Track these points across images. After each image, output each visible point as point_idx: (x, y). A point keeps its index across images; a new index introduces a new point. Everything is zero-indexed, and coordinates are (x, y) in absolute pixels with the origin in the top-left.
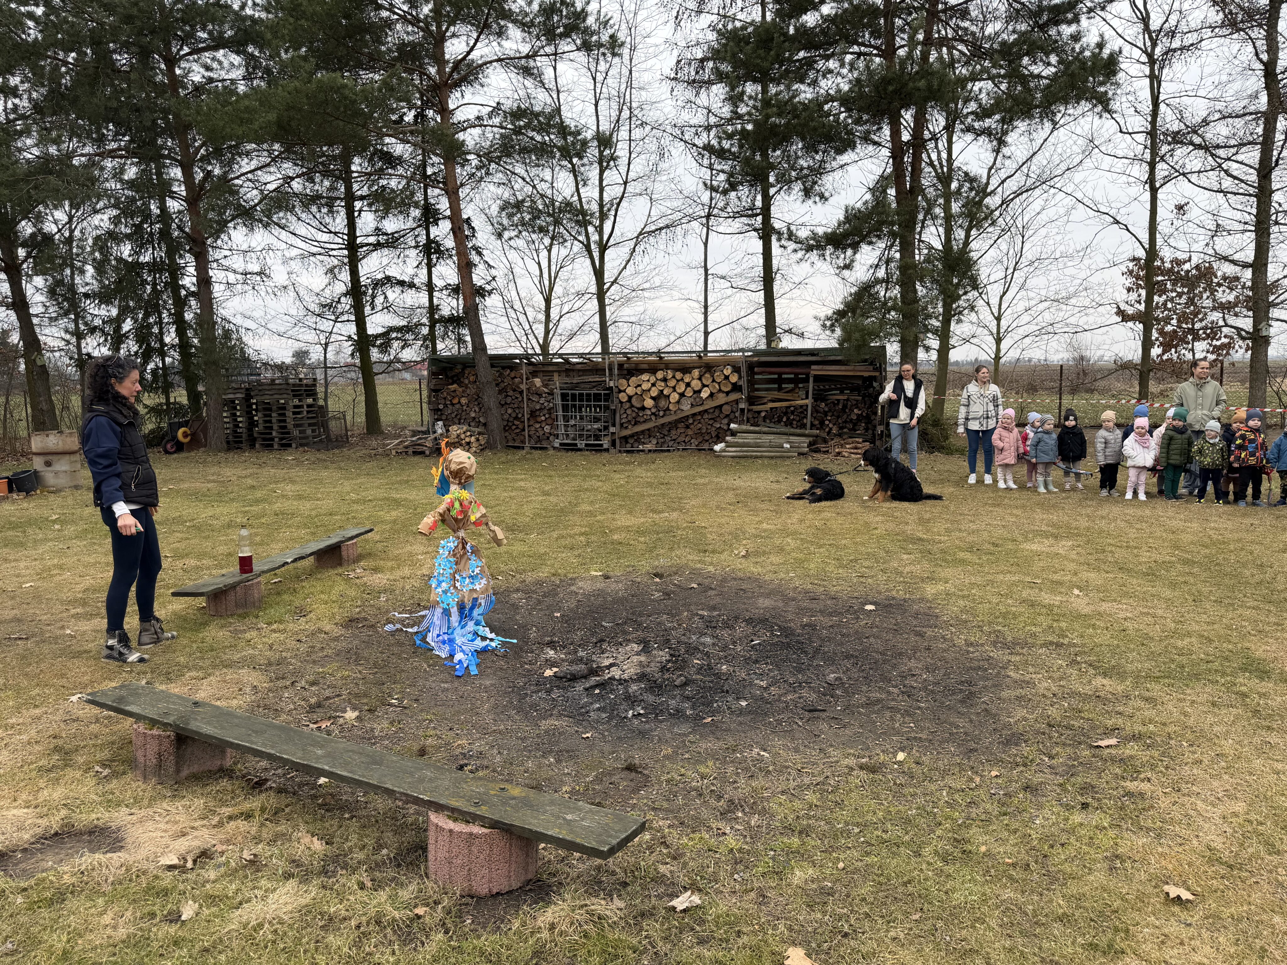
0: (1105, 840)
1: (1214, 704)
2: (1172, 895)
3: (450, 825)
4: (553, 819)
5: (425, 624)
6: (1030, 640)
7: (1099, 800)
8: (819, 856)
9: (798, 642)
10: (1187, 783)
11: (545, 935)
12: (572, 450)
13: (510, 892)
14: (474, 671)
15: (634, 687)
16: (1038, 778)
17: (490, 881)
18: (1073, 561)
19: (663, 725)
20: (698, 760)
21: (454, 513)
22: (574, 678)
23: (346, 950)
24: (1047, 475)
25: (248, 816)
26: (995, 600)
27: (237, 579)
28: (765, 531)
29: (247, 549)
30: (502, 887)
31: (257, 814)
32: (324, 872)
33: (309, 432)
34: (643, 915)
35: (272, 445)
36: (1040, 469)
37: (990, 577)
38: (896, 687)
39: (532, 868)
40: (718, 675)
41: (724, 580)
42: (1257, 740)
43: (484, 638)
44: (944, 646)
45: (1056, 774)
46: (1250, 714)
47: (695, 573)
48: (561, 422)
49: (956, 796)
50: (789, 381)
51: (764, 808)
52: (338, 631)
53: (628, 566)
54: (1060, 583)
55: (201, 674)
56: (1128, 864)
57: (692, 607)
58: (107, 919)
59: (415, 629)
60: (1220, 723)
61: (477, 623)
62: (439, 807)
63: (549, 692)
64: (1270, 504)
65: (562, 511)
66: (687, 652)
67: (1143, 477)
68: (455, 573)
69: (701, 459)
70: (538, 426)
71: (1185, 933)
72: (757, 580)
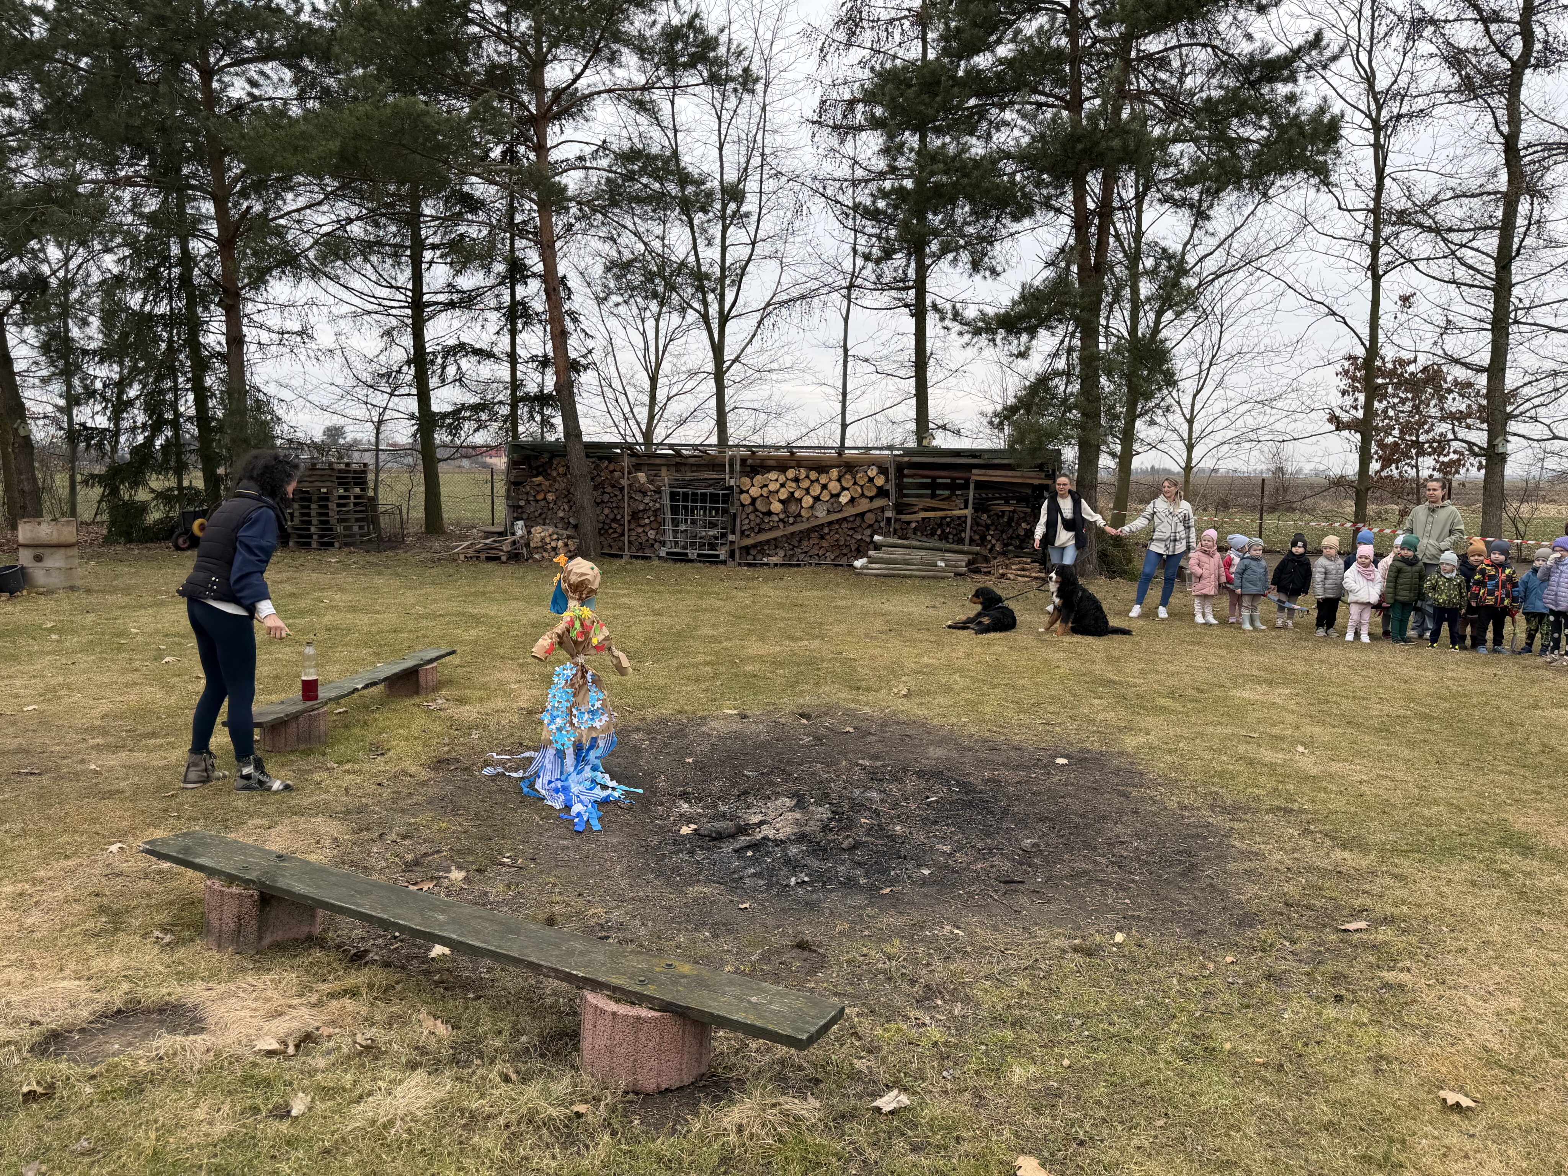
0: (1367, 1037)
1: (1474, 884)
2: (1450, 1102)
3: (612, 1006)
4: (735, 1002)
5: (532, 769)
6: (1253, 805)
7: (1354, 992)
8: (1038, 1052)
9: (981, 800)
10: (1452, 973)
11: (733, 1138)
12: (681, 561)
13: (681, 1089)
14: (596, 826)
15: (793, 850)
16: (1280, 966)
17: (659, 1075)
18: (1293, 712)
19: (834, 896)
20: (880, 938)
21: (573, 634)
22: (719, 837)
23: (497, 1152)
24: (1253, 609)
25: (353, 993)
26: (1207, 756)
27: (300, 707)
28: (927, 666)
29: (312, 670)
30: (672, 1082)
31: (364, 991)
32: (454, 1060)
33: (356, 529)
34: (843, 1117)
35: (309, 544)
36: (1246, 602)
37: (1198, 729)
38: (1103, 856)
39: (705, 1060)
40: (892, 838)
41: (884, 724)
42: (1527, 926)
43: (604, 787)
44: (1154, 809)
45: (1300, 961)
46: (1515, 896)
47: (850, 714)
48: (669, 526)
49: (1189, 985)
50: (945, 486)
51: (966, 994)
52: (425, 774)
53: (768, 704)
54: (1282, 738)
55: (266, 822)
56: (1395, 1066)
57: (851, 755)
58: (200, 1113)
59: (520, 774)
60: (1484, 905)
61: (594, 769)
62: (596, 986)
63: (691, 852)
64: (1513, 652)
65: (679, 634)
66: (851, 808)
67: (1367, 615)
68: (572, 706)
69: (838, 576)
70: (640, 530)
71: (1469, 1145)
72: (924, 725)
